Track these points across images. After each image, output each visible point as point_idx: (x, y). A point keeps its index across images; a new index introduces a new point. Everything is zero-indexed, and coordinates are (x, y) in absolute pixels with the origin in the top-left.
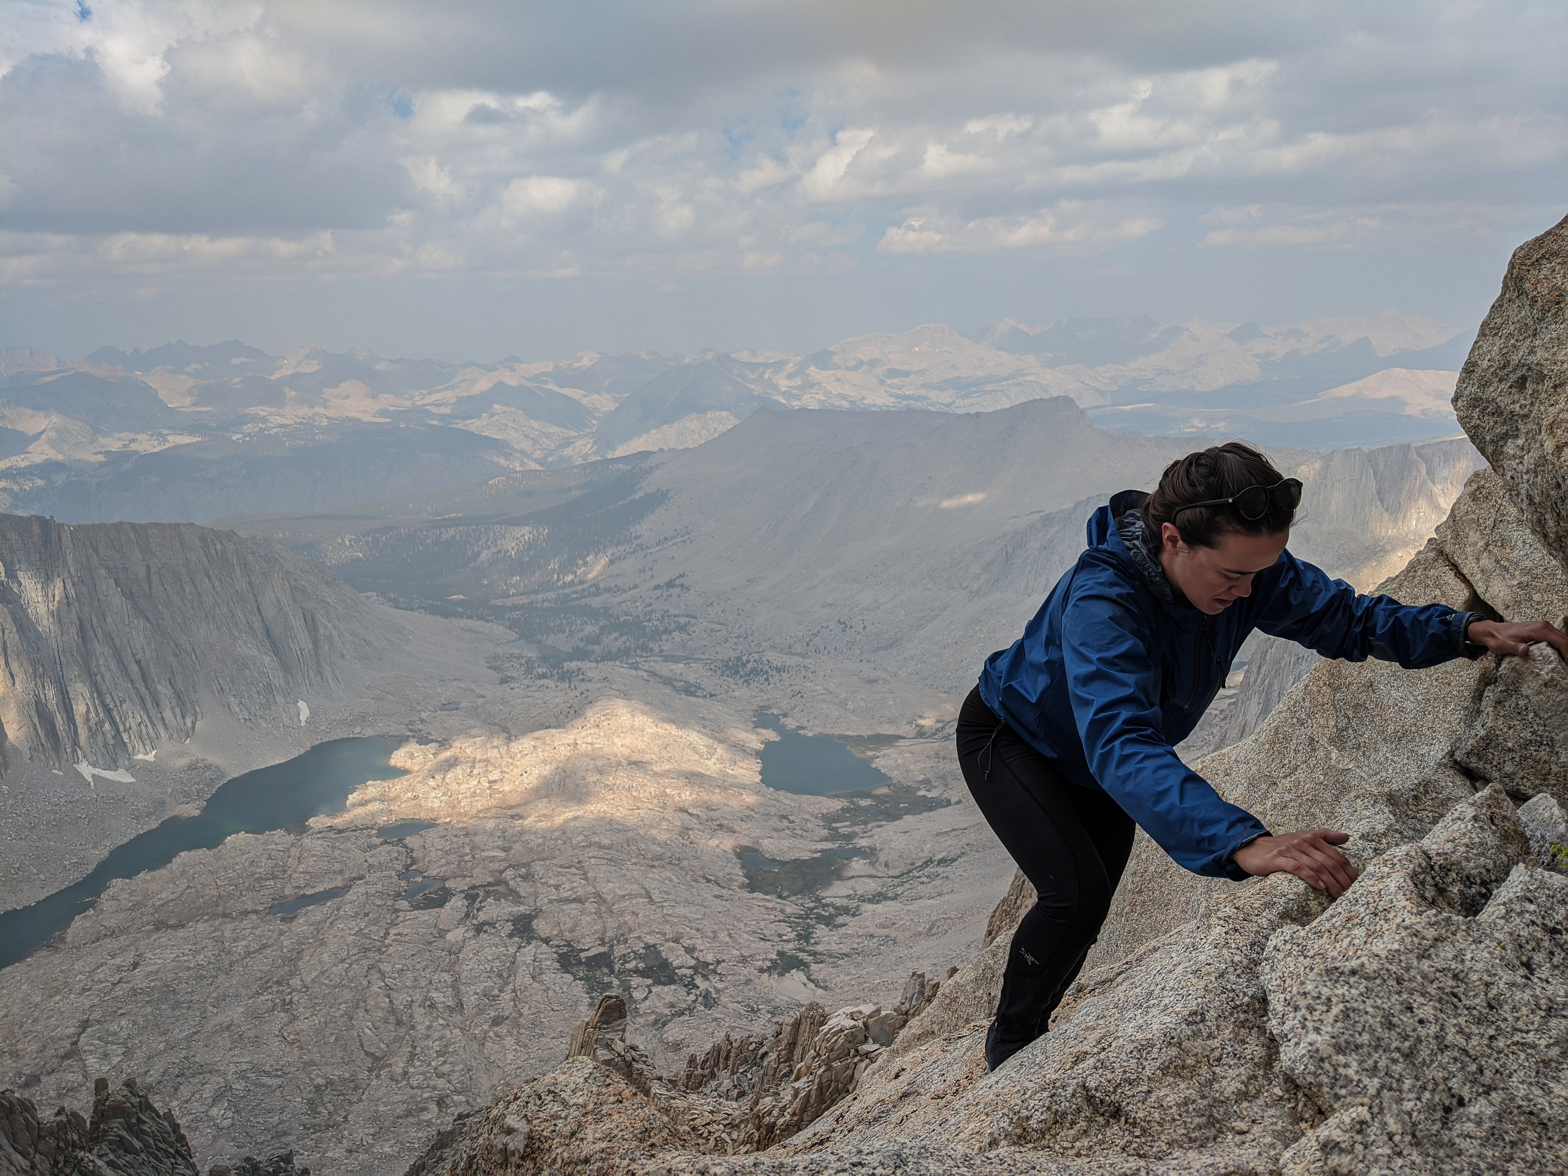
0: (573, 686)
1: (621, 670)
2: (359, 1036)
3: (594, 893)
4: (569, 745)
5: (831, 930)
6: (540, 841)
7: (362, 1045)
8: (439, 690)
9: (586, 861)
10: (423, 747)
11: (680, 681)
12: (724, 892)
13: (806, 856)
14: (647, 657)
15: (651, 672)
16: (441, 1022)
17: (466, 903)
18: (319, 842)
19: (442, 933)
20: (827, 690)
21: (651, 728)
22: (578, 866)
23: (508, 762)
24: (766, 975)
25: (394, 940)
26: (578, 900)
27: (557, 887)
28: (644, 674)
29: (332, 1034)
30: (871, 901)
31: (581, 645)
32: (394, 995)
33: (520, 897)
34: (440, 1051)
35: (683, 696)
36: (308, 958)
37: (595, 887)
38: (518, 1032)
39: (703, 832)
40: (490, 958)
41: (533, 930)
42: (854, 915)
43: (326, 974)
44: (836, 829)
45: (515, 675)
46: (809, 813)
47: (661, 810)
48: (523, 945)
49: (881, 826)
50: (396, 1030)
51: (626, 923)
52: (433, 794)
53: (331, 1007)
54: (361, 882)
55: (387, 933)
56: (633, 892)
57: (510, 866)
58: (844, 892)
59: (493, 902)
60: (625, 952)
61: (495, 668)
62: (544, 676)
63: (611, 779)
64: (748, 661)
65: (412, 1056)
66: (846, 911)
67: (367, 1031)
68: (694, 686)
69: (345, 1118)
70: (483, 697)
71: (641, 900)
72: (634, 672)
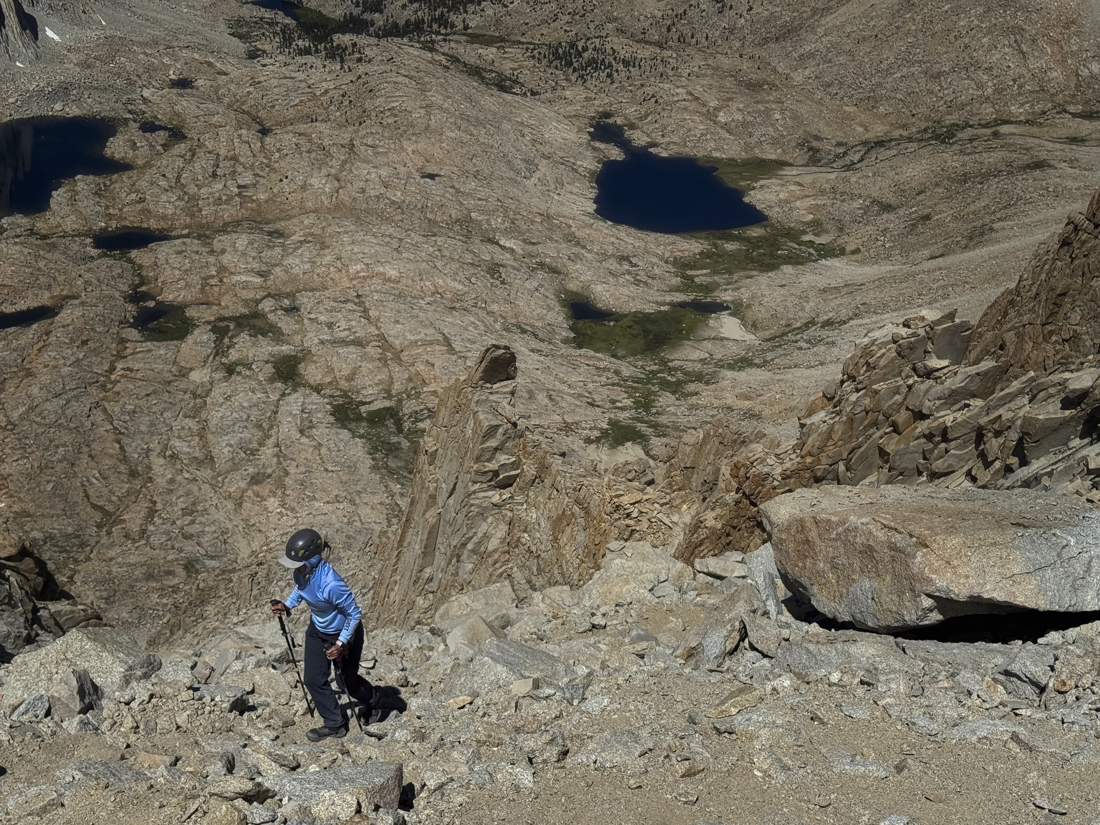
0: (346, 67)
1: (411, 50)
2: (83, 485)
3: (378, 336)
4: (342, 146)
5: (677, 399)
6: (307, 266)
7: (87, 496)
8: (166, 60)
9: (367, 296)
10: (147, 135)
11: (491, 71)
12: (544, 346)
13: (649, 309)
14: (446, 35)
15: (451, 56)
16: (187, 475)
17: (213, 337)
18: (17, 248)
19: (184, 373)
20: (691, 94)
21: (453, 131)
22: (356, 300)
23: (262, 163)
24: (593, 446)
25: (122, 376)
26: (358, 343)
27: (330, 325)
28: (442, 58)
29: (48, 482)
30: (731, 367)
31: (356, 11)
32: (125, 440)
33: (283, 334)
34: (187, 508)
35: (495, 91)
36: (12, 390)
37: (378, 328)
38: (283, 493)
39: (518, 270)
40: (245, 404)
41: (299, 375)
42: (707, 383)
43: (38, 410)
44: (691, 278)
45: (267, 47)
46: (656, 255)
47: (465, 239)
48: (287, 392)
49: (751, 277)
50: (129, 482)
51: (418, 374)
52: (164, 198)
53: (46, 449)
54: (76, 302)
55: (112, 369)
56: (428, 338)
57: (269, 295)
58: (697, 355)
59: (248, 338)
60: (417, 409)
61: (240, 37)
62: (307, 52)
63: (399, 194)
64: (585, 49)
65: (152, 513)
66: (699, 377)
67: (94, 481)
68: (510, 79)
69: (71, 577)
70: (225, 74)
71: (438, 348)
72: (429, 55)
